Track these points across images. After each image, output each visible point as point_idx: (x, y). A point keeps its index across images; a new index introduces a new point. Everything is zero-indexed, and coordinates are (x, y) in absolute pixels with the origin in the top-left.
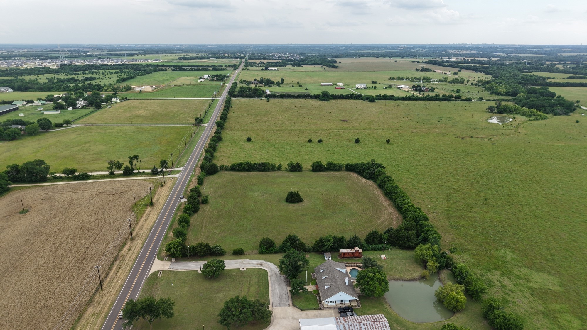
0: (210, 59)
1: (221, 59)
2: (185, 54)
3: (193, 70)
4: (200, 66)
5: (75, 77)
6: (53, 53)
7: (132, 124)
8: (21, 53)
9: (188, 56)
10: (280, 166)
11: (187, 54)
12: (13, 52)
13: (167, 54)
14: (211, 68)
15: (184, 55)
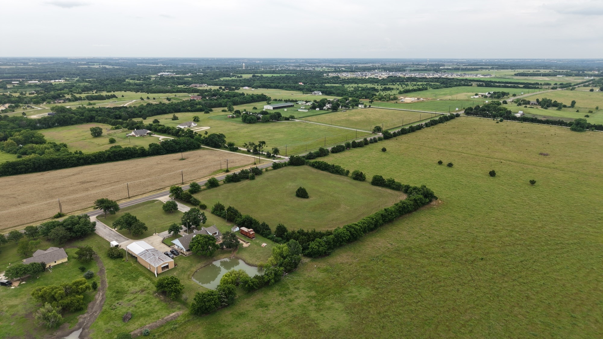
0: (557, 76)
1: (573, 76)
2: (535, 70)
3: (501, 87)
4: (520, 82)
5: (376, 87)
6: (412, 66)
7: (331, 125)
8: (388, 66)
9: (529, 72)
10: (348, 172)
11: (538, 70)
12: (386, 65)
13: (514, 70)
14: (522, 86)
15: (533, 71)
